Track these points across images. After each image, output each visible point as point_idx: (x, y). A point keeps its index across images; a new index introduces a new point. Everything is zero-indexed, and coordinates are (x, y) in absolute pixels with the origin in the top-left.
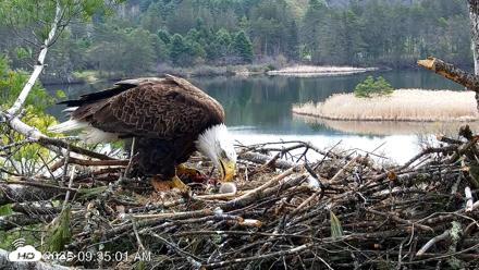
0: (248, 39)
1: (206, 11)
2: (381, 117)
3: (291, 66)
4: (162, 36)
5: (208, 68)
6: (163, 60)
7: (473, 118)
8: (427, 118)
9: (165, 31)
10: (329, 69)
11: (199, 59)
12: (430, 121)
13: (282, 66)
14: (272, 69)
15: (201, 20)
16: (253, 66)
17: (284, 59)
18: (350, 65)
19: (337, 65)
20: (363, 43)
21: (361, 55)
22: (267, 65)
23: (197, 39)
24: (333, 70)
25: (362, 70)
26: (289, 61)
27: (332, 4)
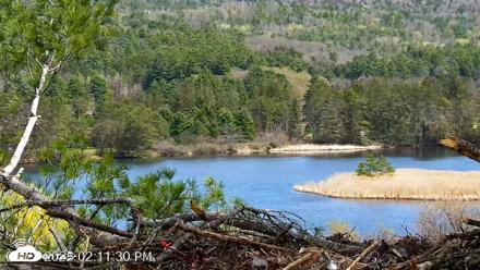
0: (249, 116)
1: (208, 90)
2: (382, 195)
3: (292, 144)
4: (163, 114)
5: (209, 145)
6: (165, 138)
7: (476, 197)
8: (431, 197)
9: (167, 108)
10: (331, 147)
11: (201, 138)
12: (434, 200)
13: (284, 144)
14: (274, 147)
15: (203, 98)
16: (255, 144)
17: (286, 137)
18: (352, 143)
19: (338, 143)
20: (364, 122)
21: (362, 133)
22: (268, 143)
23: (199, 117)
24: (336, 148)
25: (363, 148)
26: (290, 140)
27: (334, 84)
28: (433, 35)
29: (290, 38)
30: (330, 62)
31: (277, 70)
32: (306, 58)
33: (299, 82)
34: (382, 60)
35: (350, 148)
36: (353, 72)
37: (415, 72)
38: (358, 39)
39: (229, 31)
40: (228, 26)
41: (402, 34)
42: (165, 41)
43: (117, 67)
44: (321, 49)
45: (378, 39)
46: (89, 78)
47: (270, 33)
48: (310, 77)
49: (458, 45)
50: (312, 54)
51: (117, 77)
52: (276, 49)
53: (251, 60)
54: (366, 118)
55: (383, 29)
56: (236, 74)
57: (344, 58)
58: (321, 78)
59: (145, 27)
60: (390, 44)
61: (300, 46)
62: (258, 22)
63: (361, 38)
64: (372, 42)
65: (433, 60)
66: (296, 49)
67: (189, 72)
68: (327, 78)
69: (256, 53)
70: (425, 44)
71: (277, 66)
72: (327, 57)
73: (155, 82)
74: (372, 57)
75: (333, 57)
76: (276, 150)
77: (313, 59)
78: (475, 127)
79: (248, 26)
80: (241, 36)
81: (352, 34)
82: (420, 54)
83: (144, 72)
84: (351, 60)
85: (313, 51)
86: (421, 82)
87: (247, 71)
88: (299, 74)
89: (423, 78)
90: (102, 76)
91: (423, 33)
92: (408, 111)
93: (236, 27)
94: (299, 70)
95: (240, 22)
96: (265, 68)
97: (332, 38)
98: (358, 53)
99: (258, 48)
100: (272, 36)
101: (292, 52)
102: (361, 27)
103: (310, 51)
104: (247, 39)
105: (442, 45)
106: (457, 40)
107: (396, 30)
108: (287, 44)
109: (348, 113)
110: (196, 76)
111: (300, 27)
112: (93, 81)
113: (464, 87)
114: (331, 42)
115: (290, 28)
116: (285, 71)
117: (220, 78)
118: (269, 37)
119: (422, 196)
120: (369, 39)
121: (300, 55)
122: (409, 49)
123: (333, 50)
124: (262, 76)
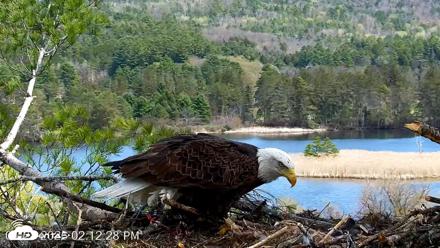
0: (206, 101)
1: (169, 77)
2: (327, 174)
3: (246, 126)
4: (127, 98)
7: (412, 176)
8: (371, 176)
9: (131, 93)
10: (281, 130)
11: (162, 120)
12: (374, 179)
13: (237, 127)
14: (229, 129)
15: (164, 84)
16: (211, 126)
17: (240, 121)
18: (300, 127)
19: (288, 126)
20: (311, 107)
21: (310, 117)
22: (224, 124)
23: (160, 101)
24: (285, 130)
25: (310, 131)
26: (243, 123)
27: (284, 72)
28: (375, 28)
29: (245, 29)
30: (281, 52)
31: (232, 59)
32: (259, 48)
33: (252, 71)
34: (328, 50)
35: (298, 131)
36: (301, 61)
37: (358, 61)
38: (306, 31)
39: (188, 23)
40: (186, 18)
41: (347, 27)
42: (129, 31)
43: (85, 56)
44: (273, 40)
45: (324, 31)
46: (59, 65)
47: (226, 25)
48: (262, 65)
49: (397, 36)
50: (264, 44)
51: (85, 64)
52: (231, 39)
53: (208, 50)
54: (313, 103)
55: (329, 21)
56: (195, 62)
57: (294, 48)
58: (272, 66)
59: (111, 19)
60: (335, 35)
61: (253, 37)
62: (215, 14)
63: (309, 30)
64: (319, 34)
65: (375, 51)
66: (250, 39)
67: (151, 60)
68: (278, 66)
69: (213, 43)
70: (367, 35)
71: (232, 54)
72: (278, 47)
73: (120, 68)
74: (318, 47)
75: (283, 47)
76: (231, 132)
77: (265, 48)
78: (412, 112)
79: (206, 18)
80: (198, 27)
81: (301, 26)
82: (362, 45)
83: (110, 60)
84: (299, 50)
85: (264, 42)
86: (363, 71)
87: (204, 59)
88: (252, 63)
89: (365, 67)
90: (71, 63)
91: (365, 25)
92: (351, 97)
93: (194, 19)
94: (252, 59)
95: (198, 14)
96: (221, 57)
97: (283, 30)
98: (305, 43)
99: (215, 38)
100: (227, 28)
101: (246, 42)
102: (309, 19)
103: (262, 42)
104: (204, 30)
105: (383, 37)
106: (396, 33)
107: (341, 23)
108: (242, 35)
109: (297, 99)
110: (158, 64)
111: (253, 19)
112: (63, 68)
113: (403, 75)
114: (281, 33)
115: (244, 20)
116: (239, 60)
117: (180, 65)
118: (224, 29)
119: (364, 176)
120: (317, 31)
121: (253, 45)
122: (352, 40)
123: (283, 40)
124: (218, 64)
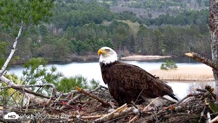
0: (112, 43)
1: (93, 31)
2: (172, 79)
3: (131, 55)
4: (73, 41)
5: (93, 56)
6: (73, 52)
8: (194, 79)
9: (74, 39)
10: (149, 56)
11: (90, 52)
12: (195, 81)
13: (128, 55)
14: (123, 56)
15: (91, 34)
18: (158, 55)
19: (152, 55)
20: (164, 45)
21: (163, 50)
22: (120, 55)
23: (89, 43)
24: (151, 57)
25: (164, 57)
26: (130, 53)
27: (150, 27)
28: (195, 5)
29: (131, 7)
30: (149, 18)
31: (124, 21)
32: (138, 16)
33: (134, 27)
34: (172, 17)
35: (158, 57)
37: (187, 22)
38: (161, 7)
39: (103, 4)
40: (102, 2)
41: (181, 5)
42: (73, 8)
43: (52, 21)
44: (145, 12)
45: (170, 7)
46: (39, 26)
47: (121, 5)
48: (139, 25)
50: (140, 14)
51: (52, 25)
52: (124, 12)
53: (113, 17)
54: (165, 43)
55: (172, 2)
56: (106, 23)
57: (155, 16)
58: (144, 25)
60: (176, 10)
61: (135, 11)
63: (163, 7)
64: (168, 9)
65: (195, 17)
66: (133, 12)
67: (84, 23)
68: (147, 25)
69: (115, 14)
70: (192, 9)
71: (125, 19)
72: (148, 15)
73: (69, 27)
74: (168, 15)
75: (150, 16)
76: (124, 58)
77: (141, 16)
79: (111, 2)
80: (108, 6)
81: (158, 5)
82: (188, 14)
83: (65, 23)
84: (158, 17)
86: (189, 27)
87: (110, 22)
88: (134, 24)
89: (190, 25)
90: (45, 25)
91: (191, 4)
92: (184, 40)
93: (105, 2)
94: (134, 22)
96: (119, 21)
97: (150, 7)
98: (161, 14)
99: (116, 11)
100: (122, 6)
101: (131, 13)
102: (163, 2)
103: (140, 13)
104: (111, 7)
105: (199, 10)
106: (206, 8)
107: (179, 3)
108: (129, 10)
109: (157, 41)
110: (88, 25)
111: (135, 2)
112: (41, 27)
114: (149, 9)
115: (130, 2)
116: (129, 22)
117: (98, 25)
118: (120, 7)
119: (190, 79)
120: (167, 7)
121: (135, 15)
122: (184, 11)
123: (150, 12)
124: (118, 24)
